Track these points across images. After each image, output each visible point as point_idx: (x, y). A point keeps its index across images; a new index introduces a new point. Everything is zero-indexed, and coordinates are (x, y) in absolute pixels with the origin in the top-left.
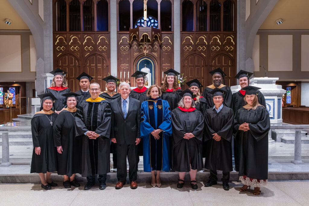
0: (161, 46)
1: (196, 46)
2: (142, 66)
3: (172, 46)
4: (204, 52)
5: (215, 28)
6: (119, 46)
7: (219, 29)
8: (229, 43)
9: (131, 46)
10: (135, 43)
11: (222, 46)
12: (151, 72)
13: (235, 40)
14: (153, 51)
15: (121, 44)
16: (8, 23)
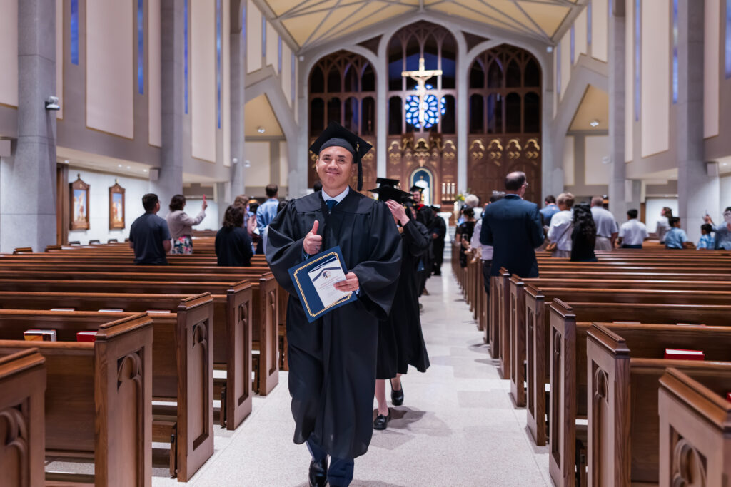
0: (441, 154)
1: (487, 152)
2: (417, 179)
3: (456, 153)
4: (499, 160)
5: (513, 129)
6: (388, 154)
7: (518, 131)
8: (532, 148)
9: (403, 154)
10: (409, 150)
11: (523, 152)
12: (429, 186)
13: (540, 143)
14: (431, 159)
15: (392, 151)
16: (262, 131)
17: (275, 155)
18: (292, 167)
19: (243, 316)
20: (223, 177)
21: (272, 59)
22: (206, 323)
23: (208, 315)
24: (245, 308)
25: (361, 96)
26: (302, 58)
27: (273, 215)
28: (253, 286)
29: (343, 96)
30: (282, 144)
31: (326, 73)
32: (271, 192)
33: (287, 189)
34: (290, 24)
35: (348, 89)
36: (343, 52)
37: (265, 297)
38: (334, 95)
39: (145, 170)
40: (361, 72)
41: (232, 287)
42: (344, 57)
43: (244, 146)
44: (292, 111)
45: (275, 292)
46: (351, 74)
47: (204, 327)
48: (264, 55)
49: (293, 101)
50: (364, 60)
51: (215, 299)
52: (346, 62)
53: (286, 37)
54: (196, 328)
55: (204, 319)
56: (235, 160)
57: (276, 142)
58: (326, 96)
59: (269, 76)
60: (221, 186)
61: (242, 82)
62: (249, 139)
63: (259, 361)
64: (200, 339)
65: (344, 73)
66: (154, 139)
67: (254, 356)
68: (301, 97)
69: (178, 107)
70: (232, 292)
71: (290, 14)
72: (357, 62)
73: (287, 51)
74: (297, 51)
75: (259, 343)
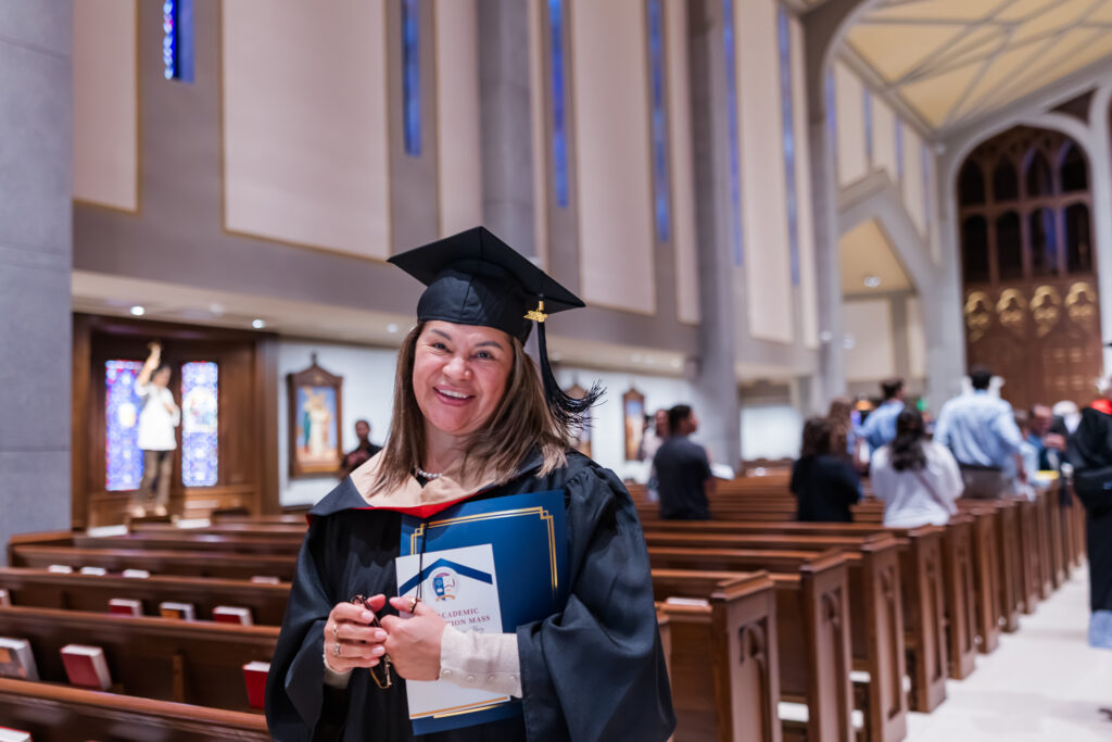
16: (873, 283)
17: (899, 321)
18: (933, 341)
19: (831, 613)
20: (806, 365)
21: (885, 157)
22: (763, 623)
23: (766, 609)
24: (834, 599)
25: (1059, 202)
26: (941, 149)
27: (889, 432)
28: (849, 560)
29: (1025, 207)
30: (912, 304)
31: (988, 168)
32: (891, 391)
33: (925, 381)
34: (917, 94)
35: (1034, 191)
36: (1019, 129)
37: (871, 580)
38: (1006, 206)
39: (675, 362)
40: (1057, 159)
41: (807, 562)
42: (1023, 136)
43: (841, 312)
44: (925, 244)
45: (891, 569)
46: (1039, 165)
47: (759, 631)
48: (869, 152)
49: (928, 226)
50: (1060, 137)
51: (777, 582)
52: (1026, 144)
53: (907, 116)
54: (746, 633)
55: (759, 615)
56: (827, 337)
57: (901, 300)
58: (991, 210)
59: (879, 186)
60: (804, 382)
61: (832, 202)
62: (851, 297)
63: (867, 694)
64: (754, 650)
65: (1023, 164)
66: (688, 311)
67: (857, 685)
68: (942, 215)
69: (724, 257)
70: (809, 573)
71: (914, 76)
72: (1048, 143)
73: (912, 141)
74: (931, 137)
75: (866, 659)
